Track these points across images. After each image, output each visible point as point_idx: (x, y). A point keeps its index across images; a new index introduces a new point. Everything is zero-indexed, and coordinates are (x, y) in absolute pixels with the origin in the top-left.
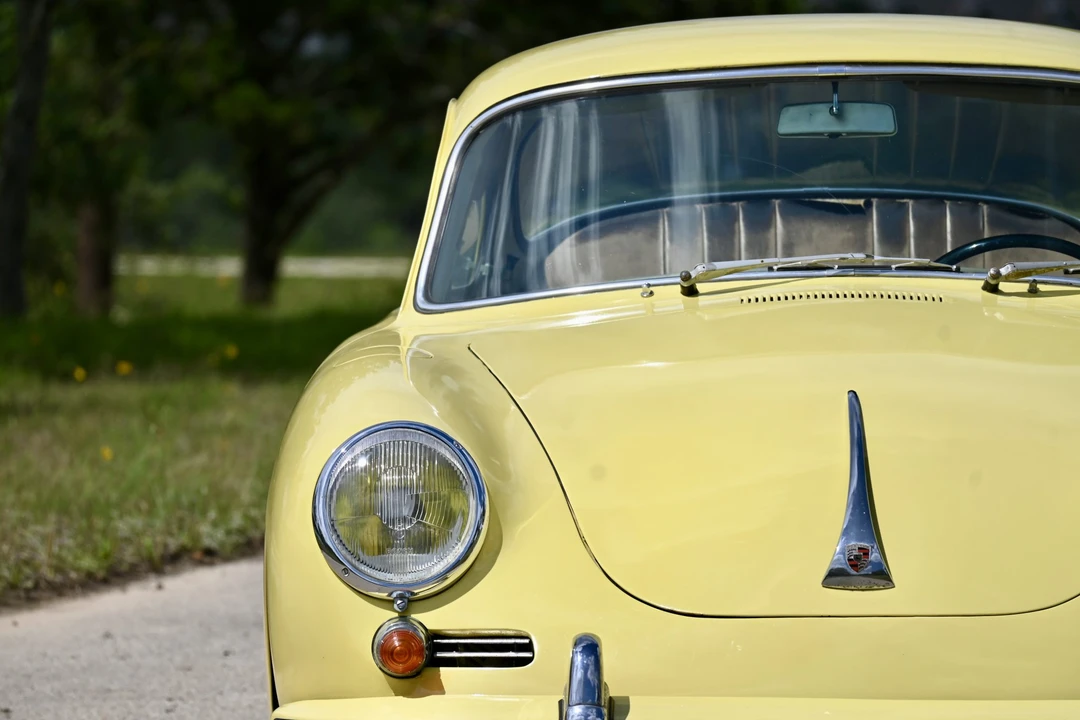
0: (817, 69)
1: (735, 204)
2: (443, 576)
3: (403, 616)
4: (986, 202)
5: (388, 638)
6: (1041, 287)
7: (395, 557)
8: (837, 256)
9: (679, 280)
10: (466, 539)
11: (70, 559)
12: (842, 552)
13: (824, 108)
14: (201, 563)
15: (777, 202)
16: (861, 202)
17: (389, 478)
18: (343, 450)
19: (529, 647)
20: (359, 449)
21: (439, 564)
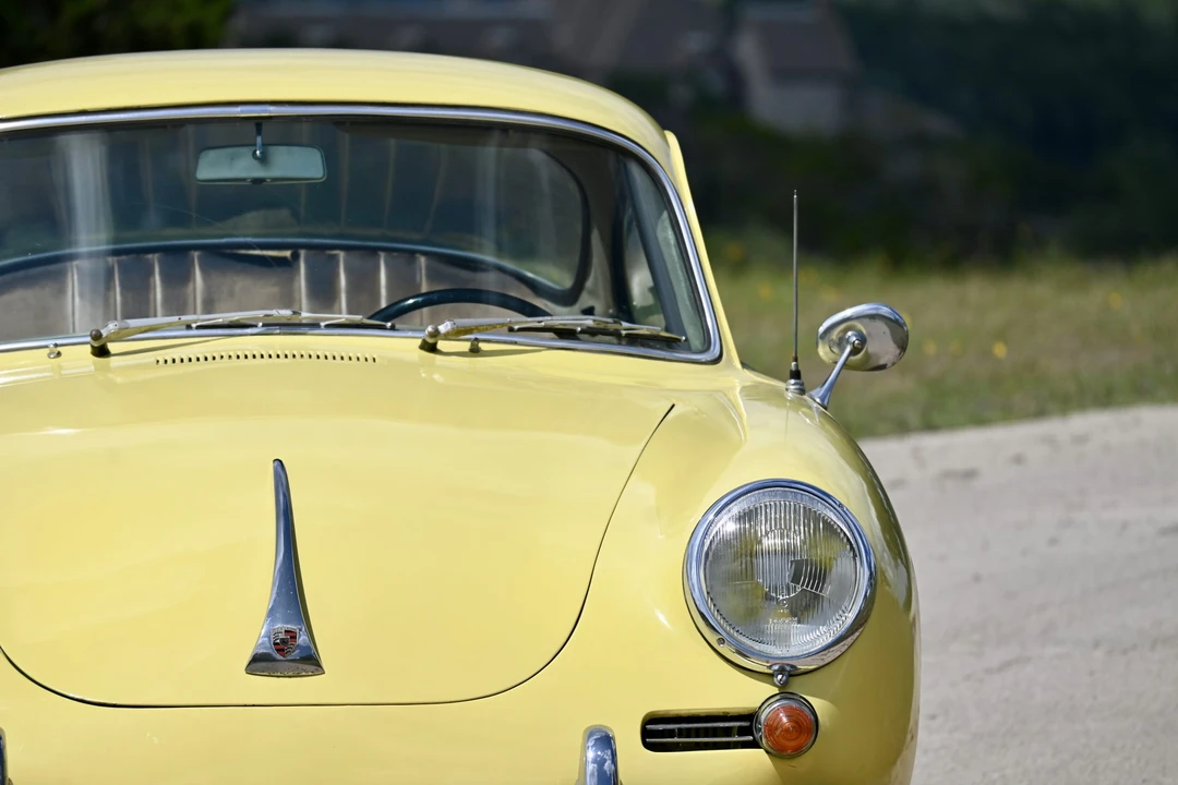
0: (238, 109)
1: (150, 256)
4: (424, 253)
6: (483, 346)
8: (261, 313)
9: (89, 339)
12: (267, 636)
13: (247, 151)
15: (196, 254)
16: (287, 254)
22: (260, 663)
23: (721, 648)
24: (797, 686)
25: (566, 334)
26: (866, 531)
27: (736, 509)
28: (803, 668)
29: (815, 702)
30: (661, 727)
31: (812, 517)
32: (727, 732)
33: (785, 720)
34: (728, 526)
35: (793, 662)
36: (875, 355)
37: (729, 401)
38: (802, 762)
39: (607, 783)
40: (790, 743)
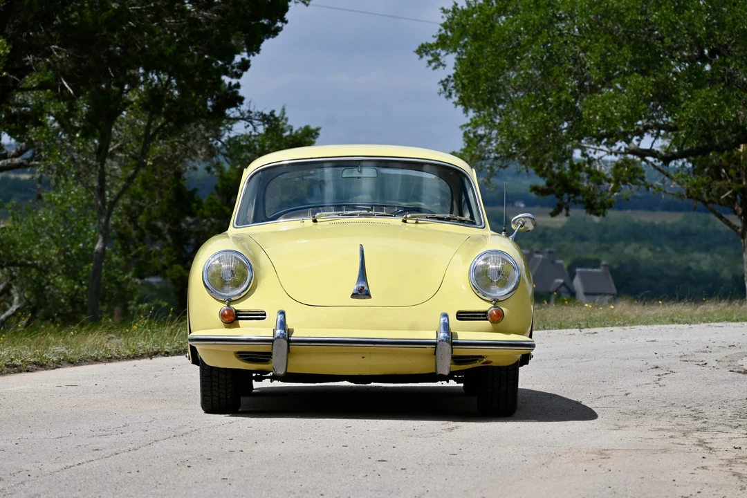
0: (354, 158)
1: (330, 206)
2: (240, 294)
3: (228, 306)
5: (224, 311)
6: (419, 221)
7: (226, 288)
8: (358, 212)
9: (311, 219)
10: (247, 283)
11: (122, 351)
12: (357, 287)
13: (356, 170)
14: (164, 356)
15: (344, 206)
16: (370, 207)
17: (224, 266)
18: (210, 259)
19: (265, 315)
20: (216, 257)
21: (239, 291)
22: (354, 295)
23: (478, 294)
24: (499, 304)
25: (442, 219)
26: (517, 262)
27: (483, 257)
28: (500, 299)
29: (504, 309)
30: (462, 314)
31: (504, 260)
32: (480, 316)
33: (494, 313)
34: (481, 262)
35: (498, 298)
36: (527, 228)
37: (485, 237)
38: (500, 325)
39: (446, 326)
40: (496, 319)
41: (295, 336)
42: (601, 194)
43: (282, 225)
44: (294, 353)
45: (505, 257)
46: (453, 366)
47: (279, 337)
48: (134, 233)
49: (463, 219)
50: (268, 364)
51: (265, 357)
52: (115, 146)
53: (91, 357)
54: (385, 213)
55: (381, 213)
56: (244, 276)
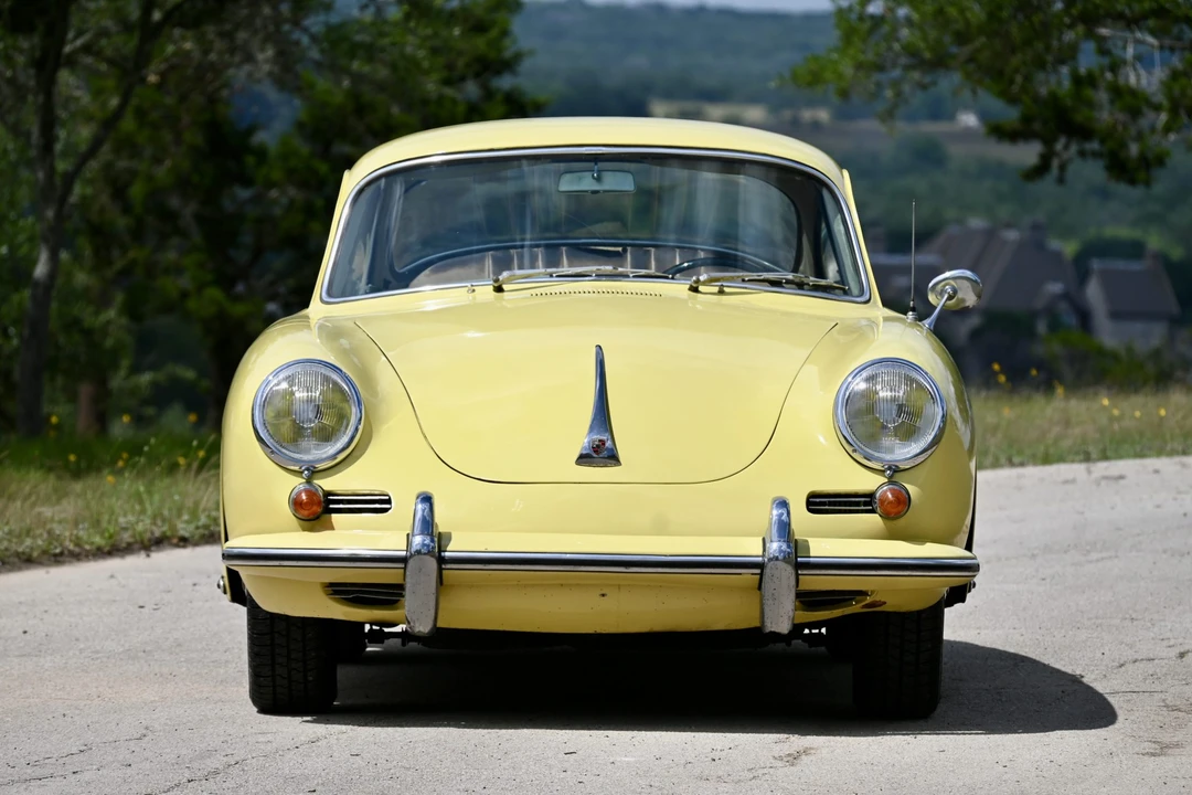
0: (584, 149)
1: (536, 249)
2: (334, 456)
3: (309, 481)
4: (702, 250)
5: (299, 494)
6: (726, 289)
7: (304, 444)
8: (594, 268)
9: (491, 282)
10: (349, 432)
11: (85, 538)
12: (589, 443)
13: (589, 174)
14: (177, 546)
15: (564, 249)
16: (620, 249)
17: (300, 395)
18: (271, 378)
19: (388, 501)
21: (331, 449)
22: (584, 459)
23: (854, 455)
24: (898, 477)
25: (776, 284)
26: (940, 386)
27: (865, 374)
28: (902, 467)
29: (910, 487)
30: (818, 500)
31: (910, 380)
32: (858, 504)
33: (890, 496)
34: (860, 385)
35: (897, 464)
36: (963, 300)
37: (872, 323)
38: (902, 522)
39: (785, 529)
40: (894, 510)
41: (455, 548)
42: (1140, 137)
43: (428, 297)
44: (452, 586)
45: (914, 375)
46: (800, 613)
47: (418, 552)
48: (122, 222)
49: (823, 282)
50: (397, 609)
51: (388, 595)
52: (79, 42)
53: (17, 554)
54: (652, 271)
55: (643, 272)
56: (342, 418)
